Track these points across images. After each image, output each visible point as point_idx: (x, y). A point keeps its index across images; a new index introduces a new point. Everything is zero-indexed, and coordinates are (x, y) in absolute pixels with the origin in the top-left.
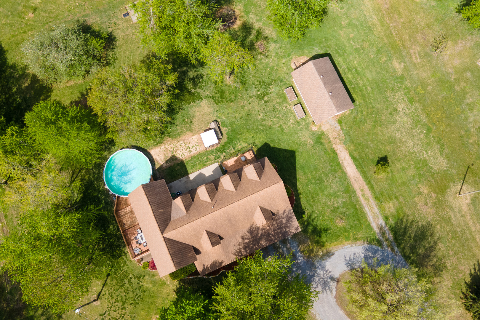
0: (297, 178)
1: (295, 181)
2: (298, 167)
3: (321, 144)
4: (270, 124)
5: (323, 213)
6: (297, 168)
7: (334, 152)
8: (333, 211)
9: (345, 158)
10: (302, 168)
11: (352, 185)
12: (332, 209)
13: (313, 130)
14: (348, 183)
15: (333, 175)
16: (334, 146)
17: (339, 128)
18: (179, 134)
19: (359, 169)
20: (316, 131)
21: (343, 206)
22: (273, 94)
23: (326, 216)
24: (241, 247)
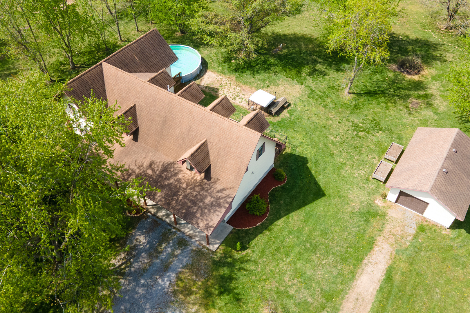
0: (291, 214)
1: (283, 214)
2: (307, 208)
3: (367, 221)
4: (335, 152)
5: (264, 277)
6: (304, 208)
7: (371, 244)
8: (278, 292)
9: (376, 263)
10: (310, 214)
11: (343, 298)
12: (282, 289)
13: (376, 202)
14: (342, 290)
15: (336, 262)
16: (380, 239)
17: (413, 232)
18: (246, 83)
19: (380, 296)
20: (378, 206)
21: (299, 304)
22: (375, 138)
23: (262, 284)
24: (137, 171)
